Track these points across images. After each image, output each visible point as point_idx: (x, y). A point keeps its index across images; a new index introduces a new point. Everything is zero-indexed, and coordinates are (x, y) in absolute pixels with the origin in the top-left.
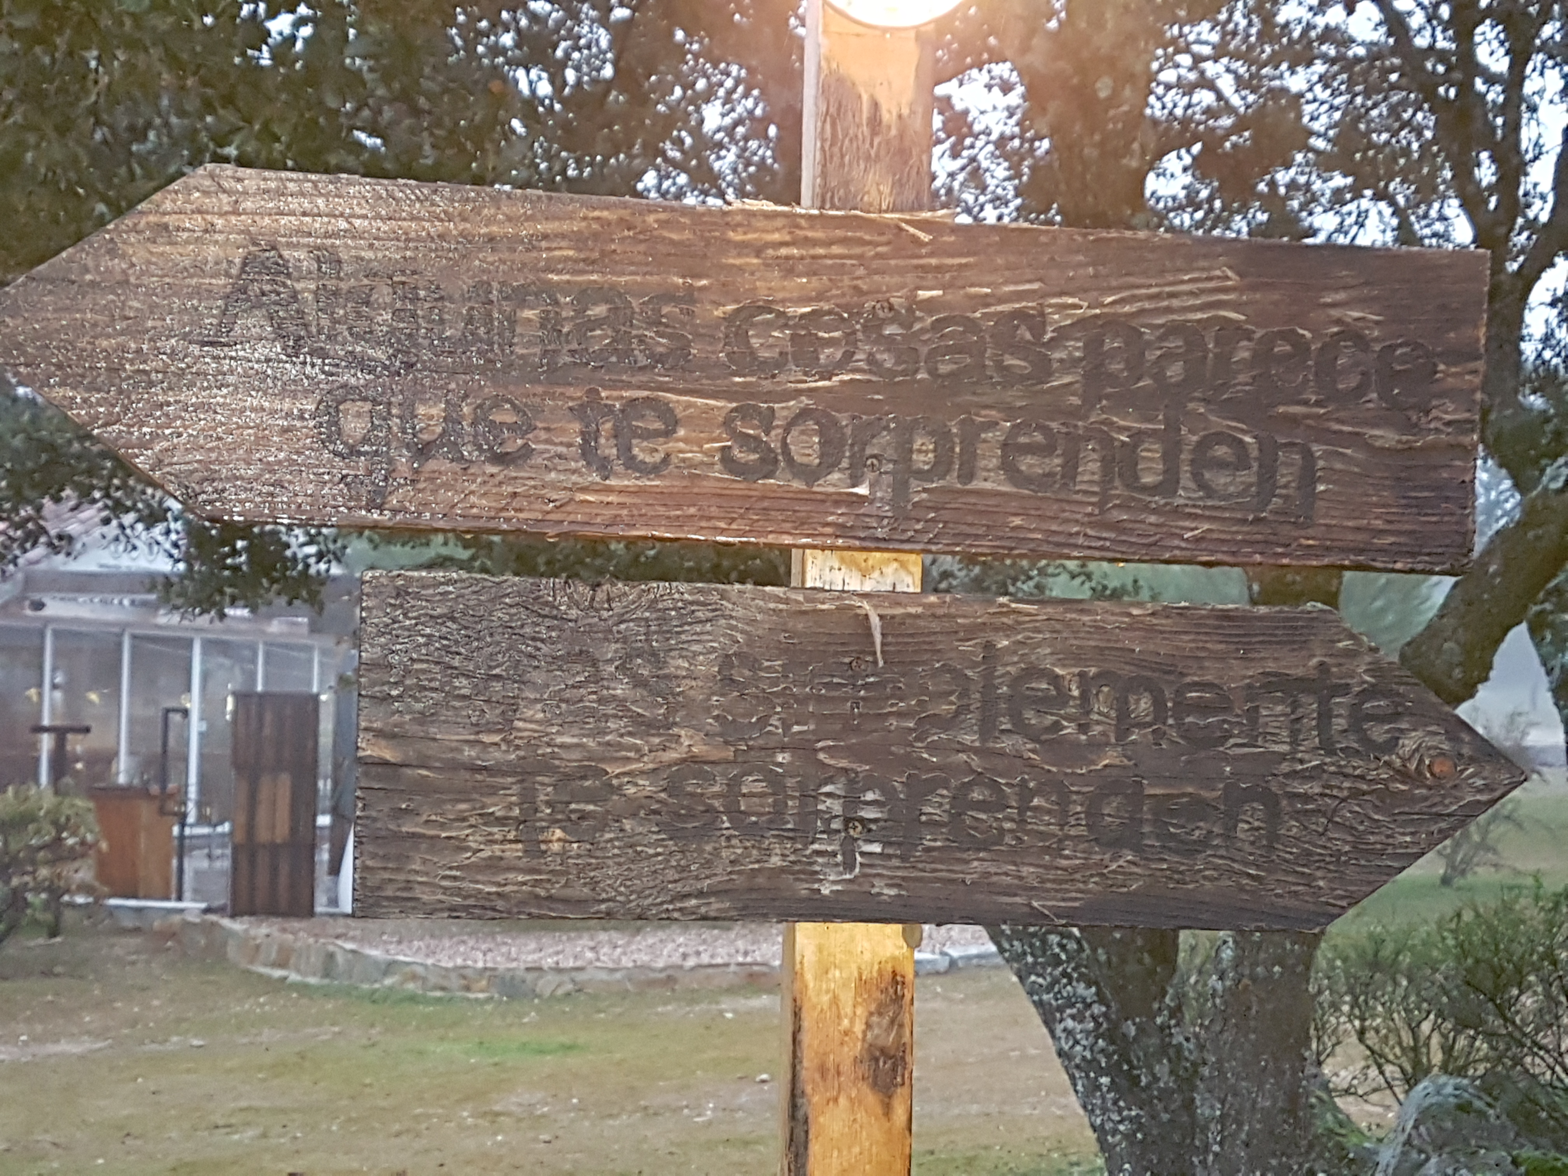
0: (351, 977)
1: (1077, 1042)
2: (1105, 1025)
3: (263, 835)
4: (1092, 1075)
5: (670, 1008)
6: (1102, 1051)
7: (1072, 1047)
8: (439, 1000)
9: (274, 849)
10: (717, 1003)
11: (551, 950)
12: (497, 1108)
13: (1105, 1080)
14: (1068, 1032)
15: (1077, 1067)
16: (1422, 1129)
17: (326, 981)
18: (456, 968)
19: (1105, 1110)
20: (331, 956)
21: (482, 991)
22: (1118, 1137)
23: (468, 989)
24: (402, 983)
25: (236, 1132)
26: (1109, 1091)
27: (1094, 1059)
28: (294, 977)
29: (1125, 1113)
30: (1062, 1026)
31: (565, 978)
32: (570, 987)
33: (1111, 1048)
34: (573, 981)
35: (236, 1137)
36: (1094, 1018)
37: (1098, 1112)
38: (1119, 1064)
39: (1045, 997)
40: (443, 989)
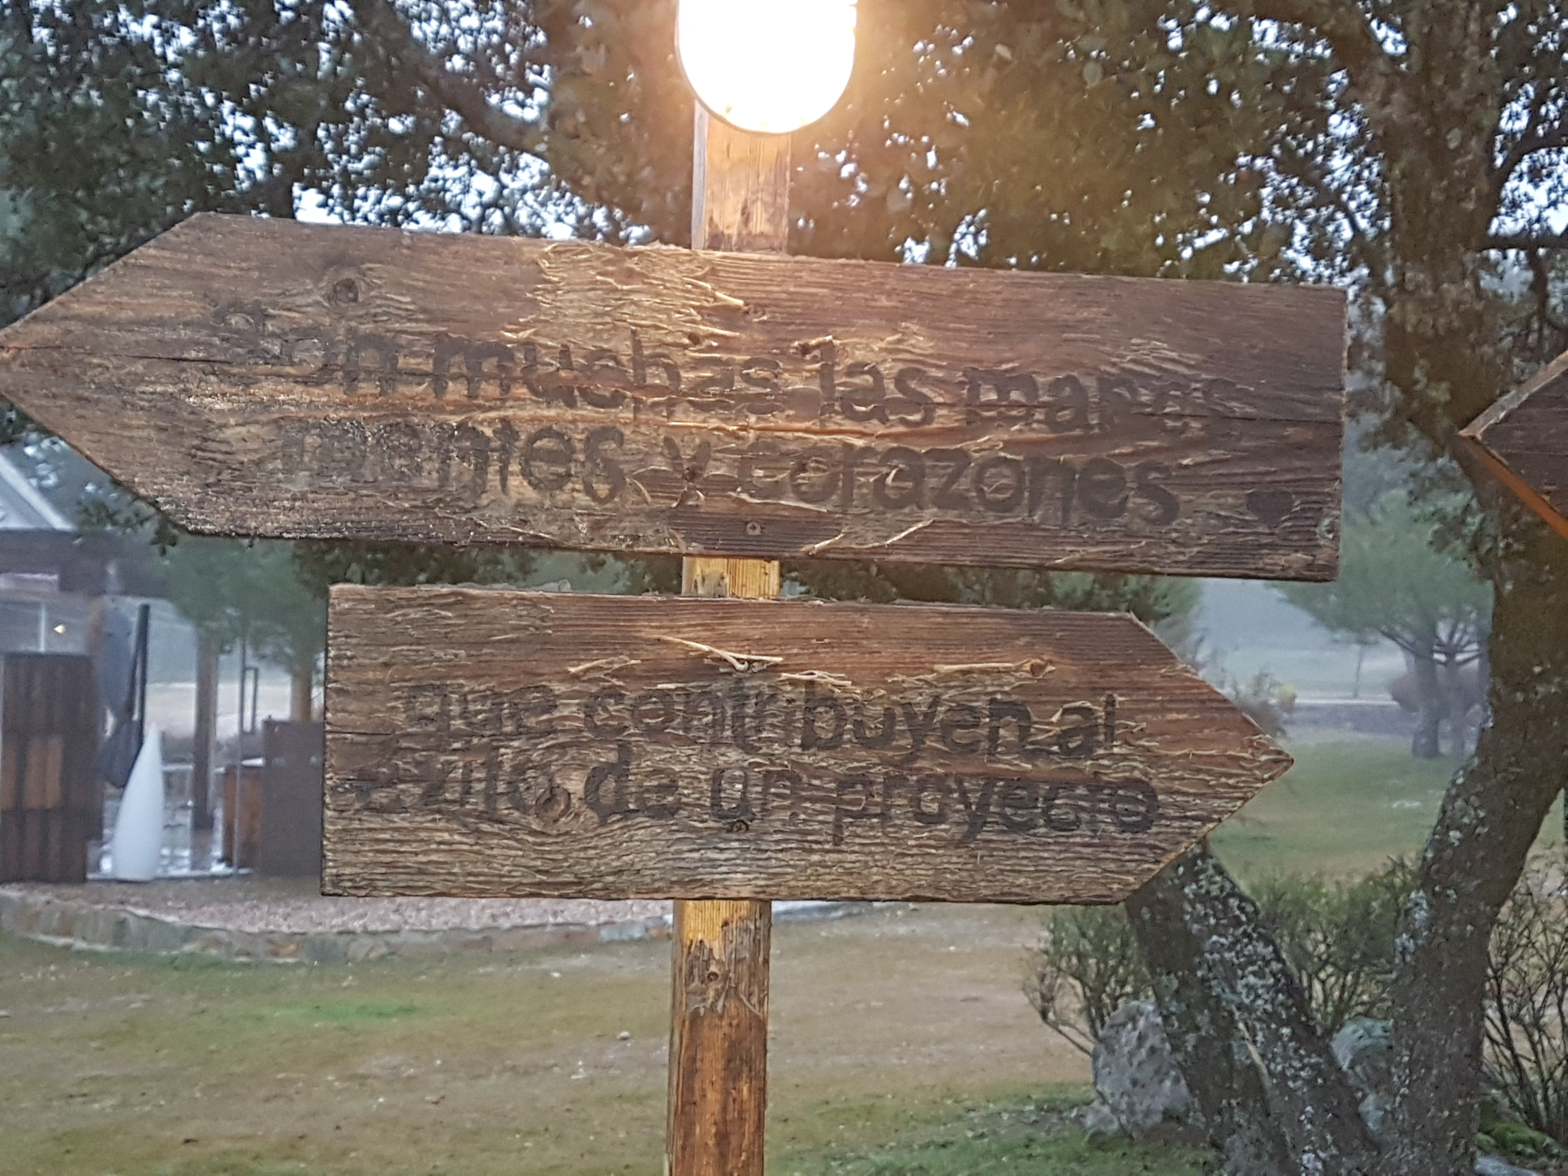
0: (145, 944)
1: (1258, 996)
2: (1283, 981)
3: (32, 800)
4: (1273, 1026)
5: (490, 969)
6: (1282, 1004)
7: (1253, 1001)
8: (245, 965)
9: (45, 812)
10: (539, 963)
11: (353, 914)
12: (361, 1071)
13: (1285, 1031)
14: (1250, 988)
15: (1259, 1019)
16: (1358, 1069)
17: (117, 949)
18: (262, 933)
19: (1286, 1058)
20: (122, 923)
21: (290, 955)
22: (1299, 1083)
23: (276, 954)
24: (203, 949)
25: (95, 1101)
26: (1290, 1040)
27: (1275, 1012)
28: (81, 945)
29: (1306, 1061)
30: (1244, 982)
31: (380, 941)
32: (384, 950)
33: (1290, 1002)
34: (387, 944)
35: (96, 1106)
36: (1274, 975)
37: (1279, 1060)
38: (1297, 1016)
39: (1227, 955)
40: (248, 954)
